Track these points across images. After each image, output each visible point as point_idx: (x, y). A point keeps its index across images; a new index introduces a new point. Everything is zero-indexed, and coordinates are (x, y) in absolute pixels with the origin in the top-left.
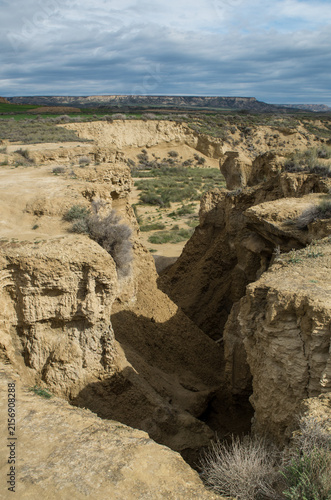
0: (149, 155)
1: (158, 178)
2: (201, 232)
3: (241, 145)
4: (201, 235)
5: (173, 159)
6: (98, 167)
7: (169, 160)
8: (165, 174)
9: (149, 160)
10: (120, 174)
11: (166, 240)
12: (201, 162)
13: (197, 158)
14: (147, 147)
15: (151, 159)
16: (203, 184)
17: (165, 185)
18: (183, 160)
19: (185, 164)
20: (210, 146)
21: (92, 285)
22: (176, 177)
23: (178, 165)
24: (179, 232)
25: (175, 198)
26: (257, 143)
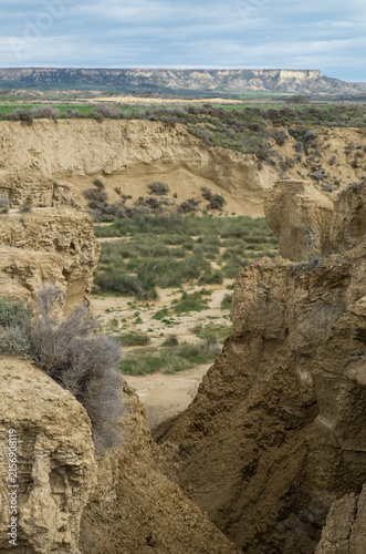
0: (109, 191)
1: (128, 239)
2: (237, 349)
3: (297, 167)
4: (237, 356)
5: (158, 198)
6: (27, 216)
7: (151, 202)
8: (143, 230)
9: (110, 202)
10: (73, 231)
11: (153, 366)
12: (217, 203)
13: (207, 196)
14: (105, 174)
15: (112, 199)
16: (222, 250)
17: (145, 254)
18: (179, 201)
19: (185, 208)
20: (234, 172)
21: (42, 470)
22: (164, 236)
23: (168, 212)
24: (178, 350)
25: (166, 278)
26: (331, 163)
